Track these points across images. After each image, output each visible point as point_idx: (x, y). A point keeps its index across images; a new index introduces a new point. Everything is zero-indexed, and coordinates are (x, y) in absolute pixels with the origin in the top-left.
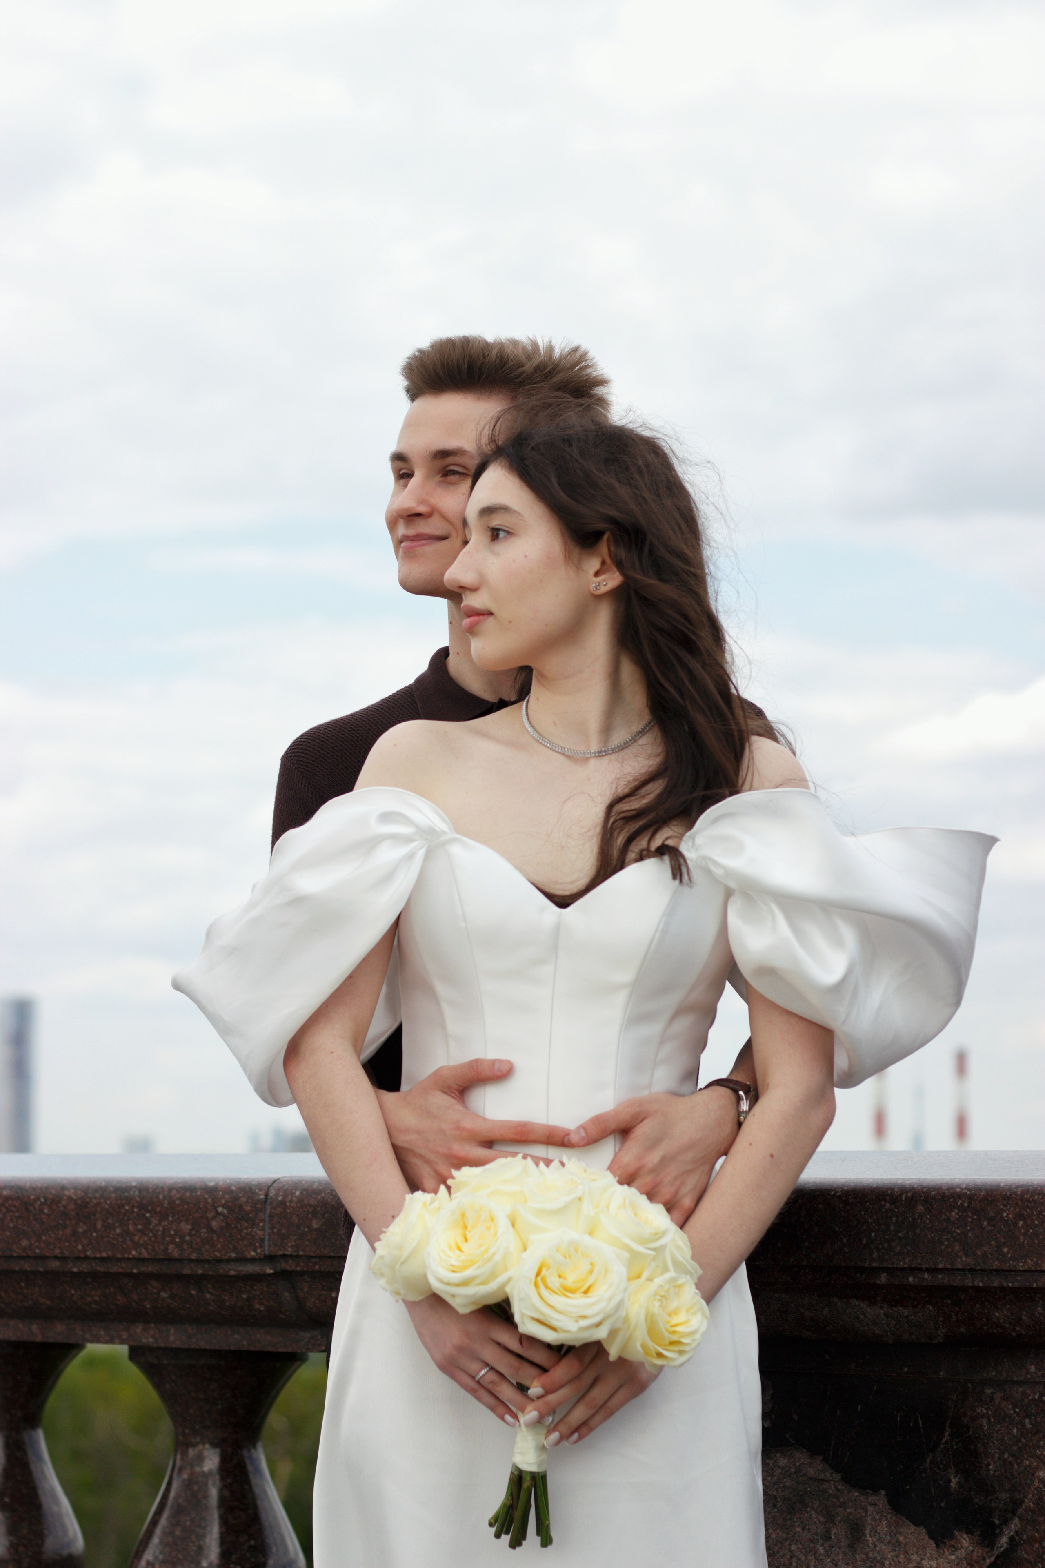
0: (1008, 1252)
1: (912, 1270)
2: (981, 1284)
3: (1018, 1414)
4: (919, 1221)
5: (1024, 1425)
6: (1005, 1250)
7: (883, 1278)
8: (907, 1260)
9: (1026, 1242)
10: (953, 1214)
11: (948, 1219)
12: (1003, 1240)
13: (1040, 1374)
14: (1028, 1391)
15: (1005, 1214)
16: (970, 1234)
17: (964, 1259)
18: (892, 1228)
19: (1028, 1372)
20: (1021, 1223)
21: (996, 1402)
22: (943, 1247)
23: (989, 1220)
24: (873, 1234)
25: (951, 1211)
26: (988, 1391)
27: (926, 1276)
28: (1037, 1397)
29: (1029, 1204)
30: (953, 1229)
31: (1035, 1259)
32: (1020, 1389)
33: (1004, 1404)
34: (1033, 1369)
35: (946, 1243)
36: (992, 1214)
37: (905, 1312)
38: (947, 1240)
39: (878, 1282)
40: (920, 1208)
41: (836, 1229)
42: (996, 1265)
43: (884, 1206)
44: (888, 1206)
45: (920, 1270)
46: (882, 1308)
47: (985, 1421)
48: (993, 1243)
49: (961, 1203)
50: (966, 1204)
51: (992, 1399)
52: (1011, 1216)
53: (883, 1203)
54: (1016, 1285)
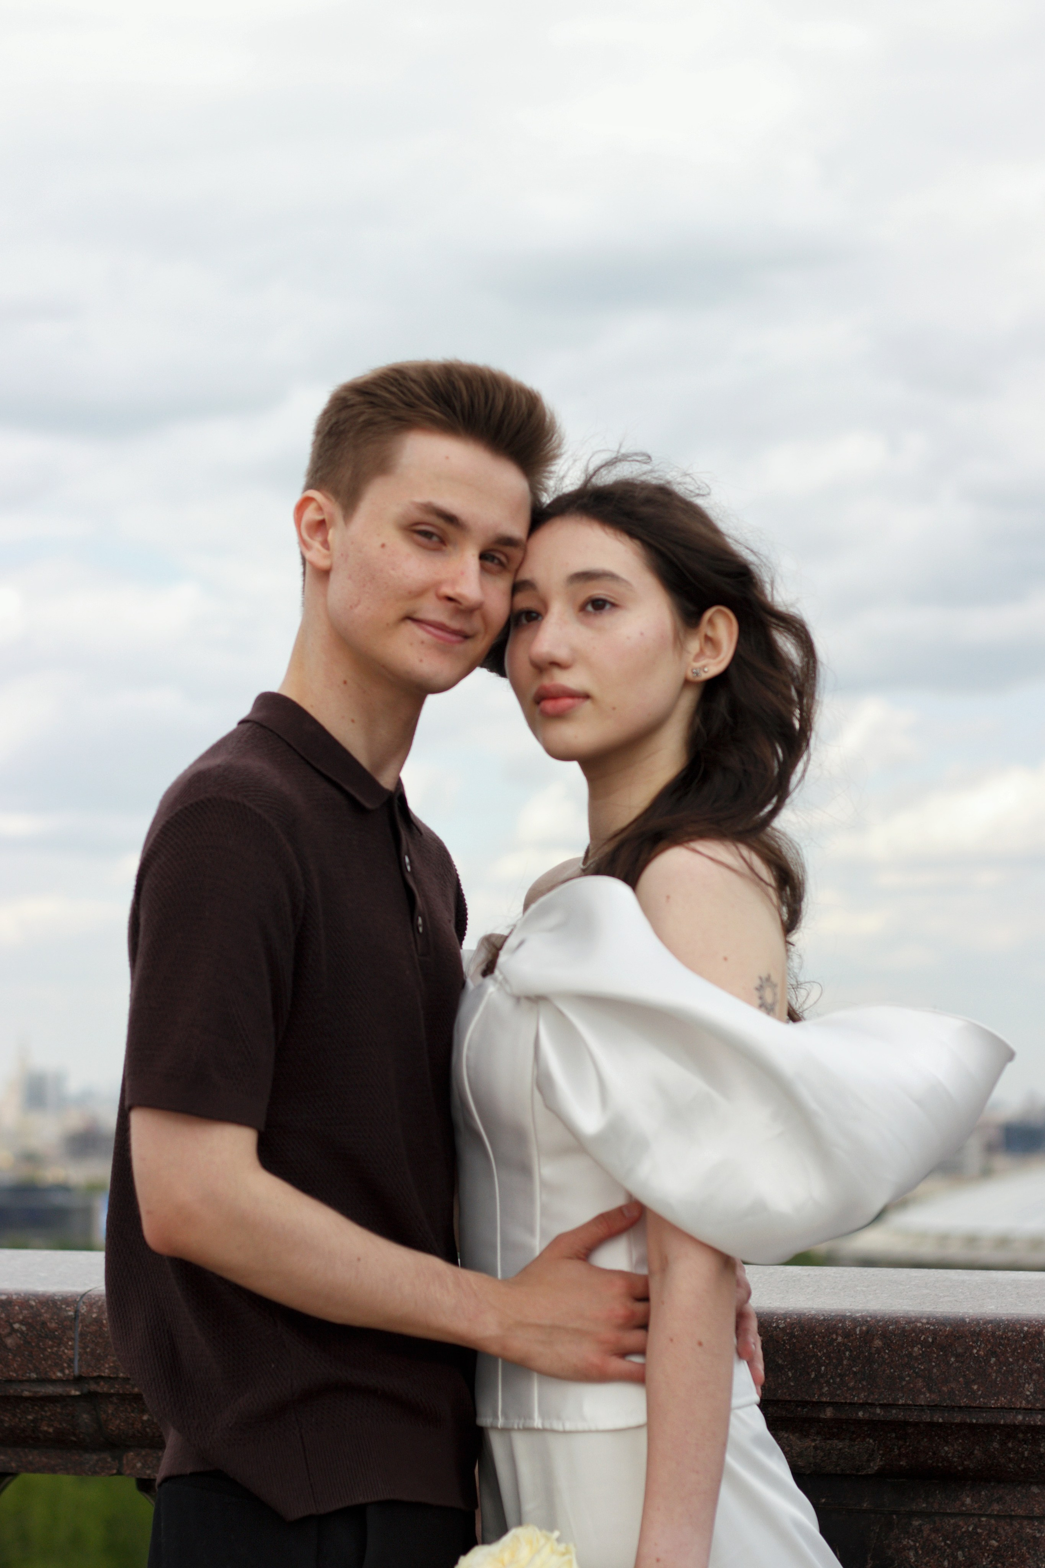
0: (978, 1390)
1: (863, 1406)
2: (941, 1420)
3: (949, 1546)
4: (876, 1356)
5: (956, 1558)
6: (975, 1387)
7: (829, 1413)
8: (862, 1395)
9: (999, 1379)
10: (916, 1349)
11: (910, 1354)
12: (972, 1377)
13: (976, 1506)
14: (961, 1523)
15: (975, 1351)
16: (935, 1370)
17: (928, 1395)
18: (845, 1362)
19: (963, 1504)
20: (993, 1360)
21: (925, 1534)
22: (904, 1383)
23: (957, 1356)
24: (823, 1368)
25: (913, 1347)
26: (916, 1523)
27: (878, 1411)
28: (971, 1529)
29: (1002, 1342)
30: (916, 1365)
31: (1009, 1397)
32: (952, 1521)
33: (933, 1536)
34: (968, 1501)
35: (907, 1379)
36: (960, 1350)
37: (840, 1445)
38: (909, 1375)
39: (822, 1416)
40: (878, 1343)
41: (780, 1362)
42: (964, 1402)
43: (836, 1339)
44: (840, 1339)
45: (872, 1405)
46: (815, 1440)
47: (912, 1554)
48: (961, 1379)
49: (924, 1338)
50: (930, 1340)
51: (920, 1531)
52: (982, 1353)
53: (834, 1336)
54: (981, 1421)
